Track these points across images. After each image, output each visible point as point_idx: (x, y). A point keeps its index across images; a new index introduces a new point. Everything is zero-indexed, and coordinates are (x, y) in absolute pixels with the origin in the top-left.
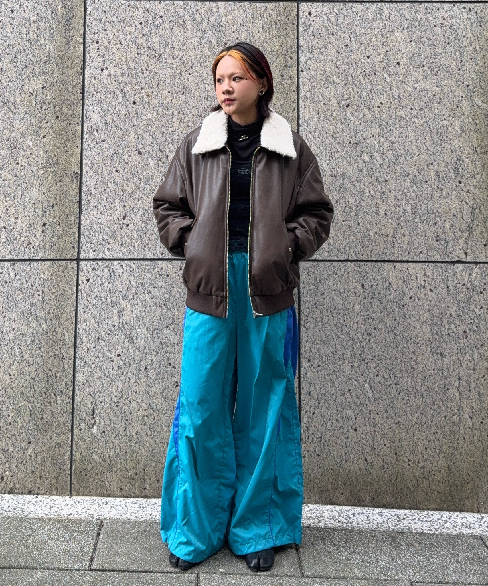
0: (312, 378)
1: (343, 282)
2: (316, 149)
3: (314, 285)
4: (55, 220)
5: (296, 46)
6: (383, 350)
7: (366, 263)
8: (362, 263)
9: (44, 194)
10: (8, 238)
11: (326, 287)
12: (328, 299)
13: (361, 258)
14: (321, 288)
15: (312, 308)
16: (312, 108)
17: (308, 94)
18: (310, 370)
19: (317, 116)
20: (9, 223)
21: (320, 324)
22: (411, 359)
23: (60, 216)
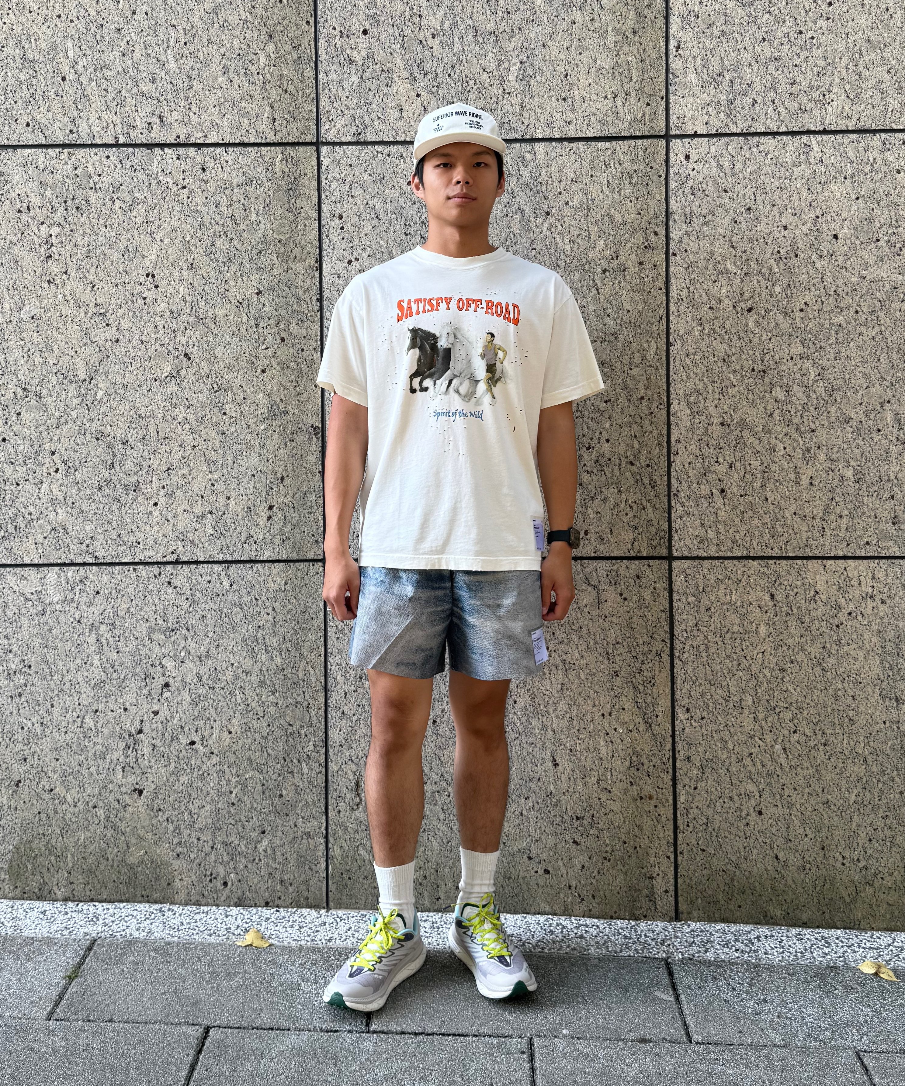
0: (692, 736)
1: (741, 590)
2: (697, 382)
3: (694, 596)
4: (286, 501)
5: (664, 213)
6: (804, 693)
7: (778, 562)
8: (771, 562)
9: (268, 461)
10: (217, 528)
11: (713, 598)
12: (716, 618)
13: (770, 553)
14: (705, 601)
15: (692, 631)
16: (690, 315)
17: (684, 293)
18: (688, 725)
19: (699, 328)
20: (217, 505)
21: (704, 654)
22: (849, 706)
23: (294, 495)
